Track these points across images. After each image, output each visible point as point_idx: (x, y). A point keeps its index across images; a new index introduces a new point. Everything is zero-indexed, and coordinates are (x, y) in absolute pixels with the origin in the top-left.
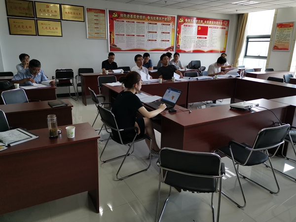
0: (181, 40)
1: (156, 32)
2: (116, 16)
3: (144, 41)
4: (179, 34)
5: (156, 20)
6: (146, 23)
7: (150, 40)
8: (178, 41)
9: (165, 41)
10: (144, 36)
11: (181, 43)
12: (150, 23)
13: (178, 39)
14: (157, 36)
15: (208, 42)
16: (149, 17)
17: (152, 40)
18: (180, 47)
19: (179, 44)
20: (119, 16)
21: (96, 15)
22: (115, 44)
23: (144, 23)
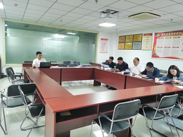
3: (178, 51)
6: (182, 37)
10: (179, 47)
20: (160, 35)
21: (147, 37)
22: (156, 53)
23: (180, 37)
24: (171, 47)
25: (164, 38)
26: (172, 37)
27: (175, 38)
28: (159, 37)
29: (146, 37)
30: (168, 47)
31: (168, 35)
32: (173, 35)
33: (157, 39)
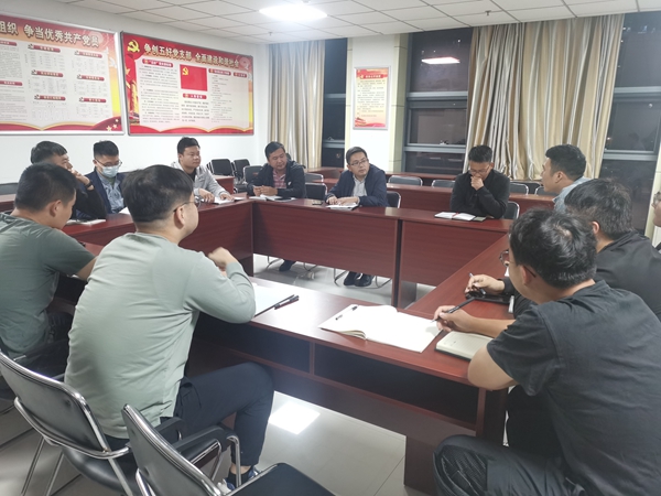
0: (141, 101)
1: (61, 75)
4: (131, 83)
5: (55, 40)
6: (23, 45)
7: (42, 98)
8: (132, 103)
9: (93, 101)
10: (21, 84)
11: (140, 108)
12: (37, 48)
13: (131, 98)
14: (64, 86)
15: (210, 107)
16: (29, 29)
17: (51, 98)
18: (141, 119)
19: (136, 111)
23: (15, 44)
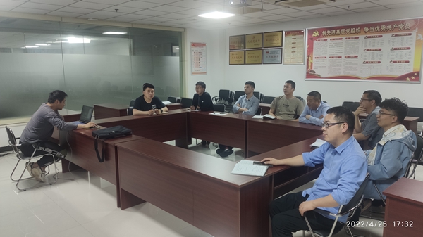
1: (380, 50)
2: (317, 34)
3: (357, 64)
5: (380, 31)
6: (362, 37)
7: (367, 63)
10: (357, 57)
12: (369, 37)
14: (381, 55)
16: (366, 29)
17: (372, 63)
20: (320, 34)
21: (294, 37)
22: (313, 69)
23: (358, 38)
24: (343, 57)
25: (329, 39)
26: (344, 37)
27: (349, 38)
28: (318, 37)
29: (291, 37)
30: (336, 57)
31: (336, 34)
32: (346, 33)
33: (315, 42)
